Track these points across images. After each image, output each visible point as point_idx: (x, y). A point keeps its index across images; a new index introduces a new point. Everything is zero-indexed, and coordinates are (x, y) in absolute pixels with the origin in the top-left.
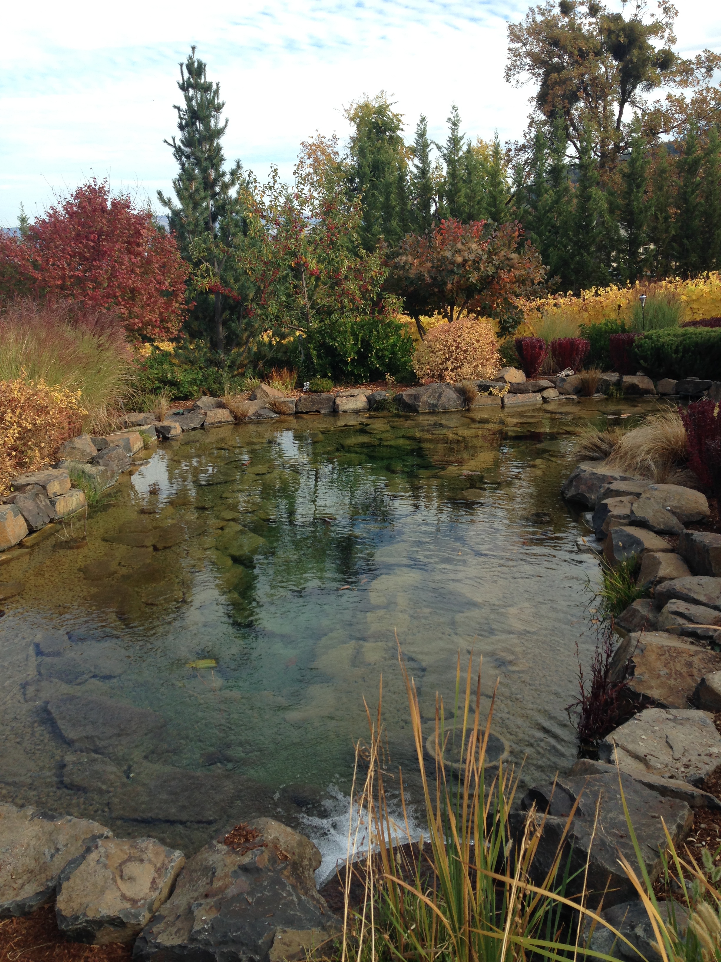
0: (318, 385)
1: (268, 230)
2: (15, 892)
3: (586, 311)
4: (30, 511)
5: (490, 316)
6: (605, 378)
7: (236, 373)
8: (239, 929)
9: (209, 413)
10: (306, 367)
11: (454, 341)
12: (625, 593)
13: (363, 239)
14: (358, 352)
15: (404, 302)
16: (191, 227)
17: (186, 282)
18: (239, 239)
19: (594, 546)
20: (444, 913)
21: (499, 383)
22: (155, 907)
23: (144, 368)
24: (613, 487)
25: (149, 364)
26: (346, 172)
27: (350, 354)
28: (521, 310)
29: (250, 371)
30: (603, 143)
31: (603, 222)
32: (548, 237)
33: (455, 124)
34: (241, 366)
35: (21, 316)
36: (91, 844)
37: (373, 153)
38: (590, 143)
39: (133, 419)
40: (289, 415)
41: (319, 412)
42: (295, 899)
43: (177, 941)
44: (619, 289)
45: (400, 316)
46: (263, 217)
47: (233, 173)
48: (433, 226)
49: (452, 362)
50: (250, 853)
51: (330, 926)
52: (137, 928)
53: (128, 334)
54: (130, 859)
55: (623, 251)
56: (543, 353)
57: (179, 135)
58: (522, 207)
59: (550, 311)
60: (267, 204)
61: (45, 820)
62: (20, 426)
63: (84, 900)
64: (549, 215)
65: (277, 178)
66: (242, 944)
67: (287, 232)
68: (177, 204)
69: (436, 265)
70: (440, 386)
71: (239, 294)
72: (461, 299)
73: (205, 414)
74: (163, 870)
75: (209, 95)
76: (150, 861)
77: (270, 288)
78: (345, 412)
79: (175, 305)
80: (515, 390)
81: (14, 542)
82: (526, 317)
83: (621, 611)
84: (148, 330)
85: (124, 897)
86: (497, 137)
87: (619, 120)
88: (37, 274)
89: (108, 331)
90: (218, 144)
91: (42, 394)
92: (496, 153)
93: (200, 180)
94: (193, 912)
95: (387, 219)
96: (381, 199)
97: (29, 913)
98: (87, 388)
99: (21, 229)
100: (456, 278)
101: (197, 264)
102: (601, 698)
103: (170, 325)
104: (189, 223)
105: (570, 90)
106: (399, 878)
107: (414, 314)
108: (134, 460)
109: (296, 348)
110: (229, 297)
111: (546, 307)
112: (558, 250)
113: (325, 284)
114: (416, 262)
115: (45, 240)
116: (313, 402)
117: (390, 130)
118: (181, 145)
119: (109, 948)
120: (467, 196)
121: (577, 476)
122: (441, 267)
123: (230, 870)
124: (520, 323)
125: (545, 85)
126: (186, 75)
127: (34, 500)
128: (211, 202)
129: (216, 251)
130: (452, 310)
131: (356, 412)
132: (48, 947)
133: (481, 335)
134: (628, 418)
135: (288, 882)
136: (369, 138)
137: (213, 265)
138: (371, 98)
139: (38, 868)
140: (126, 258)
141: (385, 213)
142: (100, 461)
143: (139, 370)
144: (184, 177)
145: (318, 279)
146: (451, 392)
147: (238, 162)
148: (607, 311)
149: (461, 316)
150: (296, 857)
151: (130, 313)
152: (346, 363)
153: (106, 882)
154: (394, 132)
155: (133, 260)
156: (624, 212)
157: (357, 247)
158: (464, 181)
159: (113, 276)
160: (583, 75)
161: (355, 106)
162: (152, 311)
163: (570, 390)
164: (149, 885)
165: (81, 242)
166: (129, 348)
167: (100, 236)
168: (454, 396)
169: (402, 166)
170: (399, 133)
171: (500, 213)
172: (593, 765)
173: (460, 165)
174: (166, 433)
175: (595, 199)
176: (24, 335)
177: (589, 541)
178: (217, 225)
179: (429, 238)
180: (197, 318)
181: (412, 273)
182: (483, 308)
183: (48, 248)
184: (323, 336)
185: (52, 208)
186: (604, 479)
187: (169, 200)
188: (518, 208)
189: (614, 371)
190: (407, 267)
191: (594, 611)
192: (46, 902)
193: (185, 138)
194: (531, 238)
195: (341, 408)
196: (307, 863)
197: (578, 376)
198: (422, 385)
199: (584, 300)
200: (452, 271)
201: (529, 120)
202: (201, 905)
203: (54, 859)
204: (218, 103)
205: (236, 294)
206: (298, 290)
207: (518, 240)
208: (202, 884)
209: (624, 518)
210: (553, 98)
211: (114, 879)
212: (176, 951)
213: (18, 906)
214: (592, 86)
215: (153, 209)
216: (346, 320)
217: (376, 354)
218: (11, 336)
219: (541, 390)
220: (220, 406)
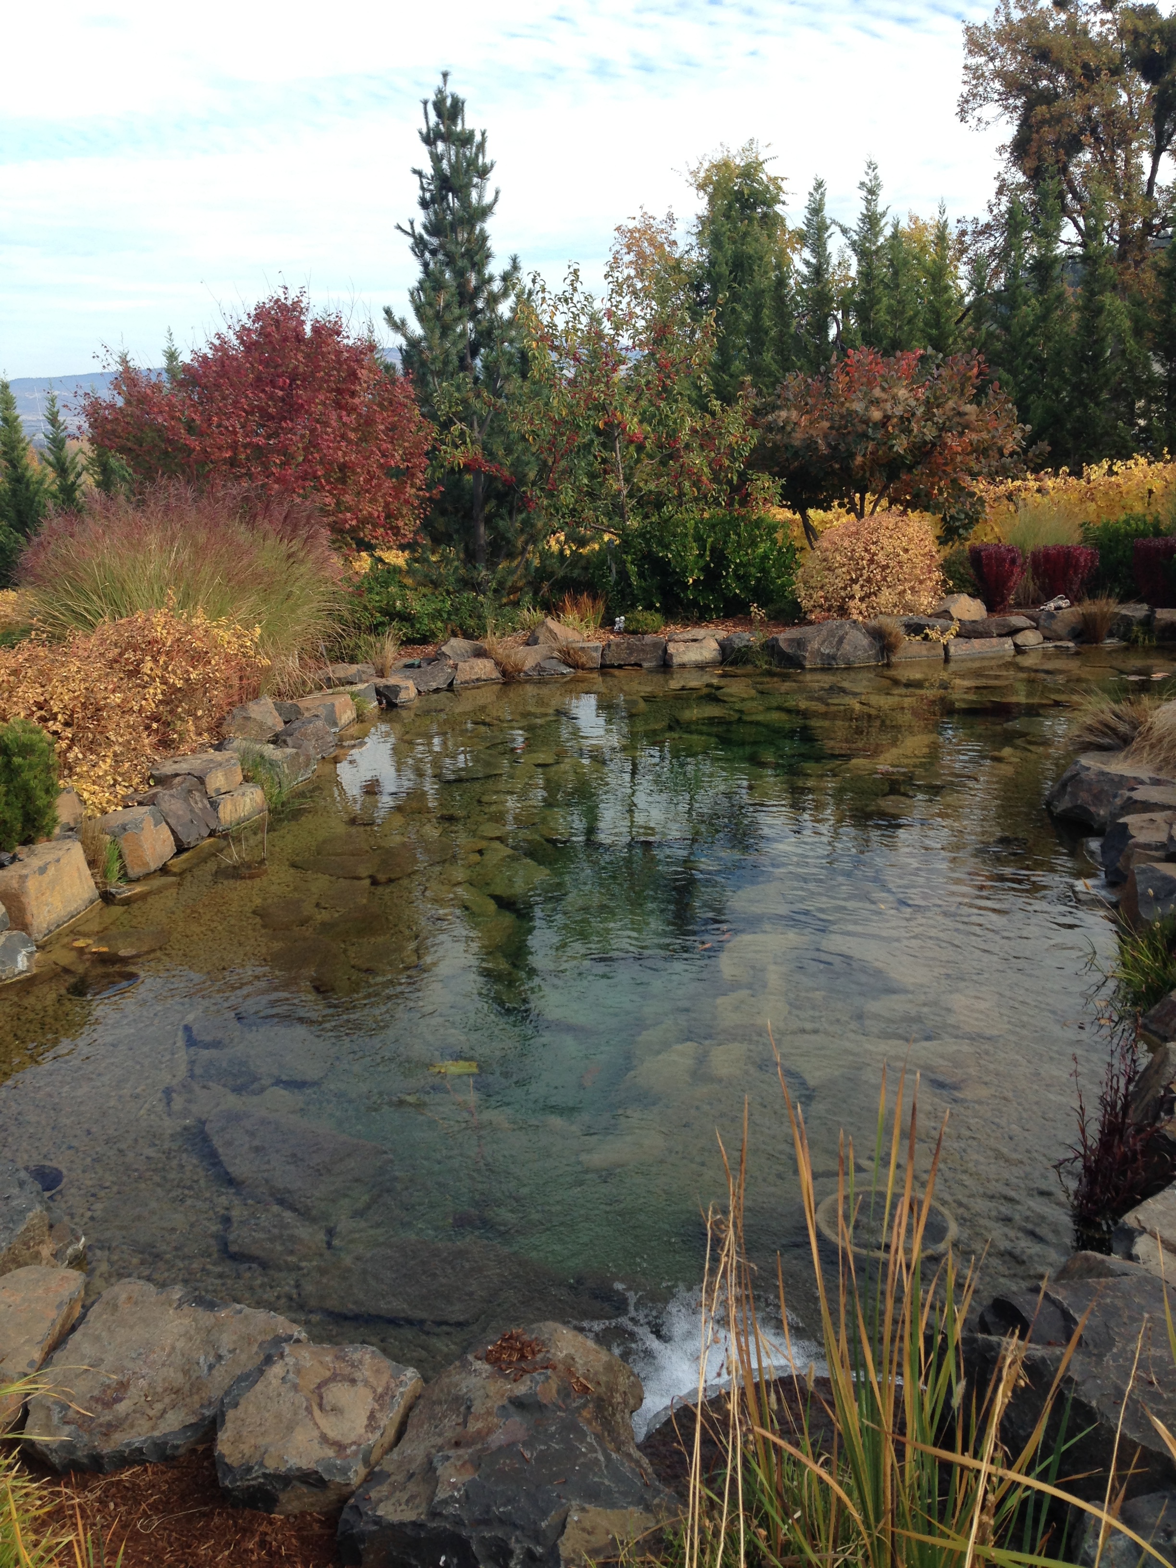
0: (638, 621)
1: (562, 369)
2: (151, 1423)
3: (1093, 500)
4: (178, 817)
5: (926, 509)
6: (1124, 612)
7: (504, 600)
8: (509, 1501)
9: (461, 665)
10: (618, 592)
11: (866, 550)
12: (1158, 975)
13: (716, 384)
14: (705, 569)
15: (783, 486)
16: (438, 366)
17: (427, 453)
18: (514, 385)
19: (1103, 894)
20: (849, 1494)
21: (941, 621)
22: (373, 1458)
23: (359, 592)
24: (1138, 795)
25: (366, 585)
26: (688, 274)
27: (692, 571)
28: (980, 498)
29: (527, 598)
30: (1124, 220)
31: (1123, 351)
32: (1028, 377)
33: (872, 192)
34: (514, 589)
35: (167, 508)
36: (273, 1351)
37: (734, 243)
38: (1102, 220)
39: (341, 674)
40: (591, 669)
41: (640, 666)
42: (602, 1458)
43: (409, 1515)
44: (1150, 463)
45: (775, 510)
46: (554, 348)
47: (505, 278)
48: (833, 360)
49: (862, 586)
50: (527, 1377)
51: (659, 1506)
52: (346, 1490)
53: (334, 537)
54: (334, 1378)
55: (1156, 399)
56: (1017, 570)
57: (420, 217)
58: (984, 327)
59: (1030, 501)
60: (561, 326)
61: (200, 1309)
62: (164, 682)
63: (262, 1441)
64: (1030, 340)
65: (578, 285)
66: (515, 1526)
67: (592, 372)
68: (416, 328)
69: (837, 425)
70: (842, 625)
71: (512, 473)
72: (878, 482)
73: (455, 667)
74: (387, 1398)
75: (469, 152)
76: (366, 1383)
77: (563, 464)
78: (683, 666)
79: (410, 491)
80: (969, 632)
81: (153, 866)
82: (988, 510)
83: (1150, 1005)
84: (367, 531)
85: (324, 1439)
86: (942, 212)
87: (1151, 182)
88: (194, 442)
89: (303, 533)
90: (482, 230)
91: (200, 633)
92: (941, 238)
93: (453, 289)
94: (436, 1469)
95: (757, 348)
96: (747, 317)
97: (174, 1458)
98: (269, 623)
99: (168, 370)
100: (871, 446)
101: (446, 426)
102: (1115, 1150)
103: (400, 523)
104: (434, 360)
105: (1067, 134)
106: (774, 1433)
107: (799, 506)
108: (341, 740)
109: (604, 562)
110: (496, 478)
111: (1023, 494)
112: (1045, 398)
113: (651, 457)
114: (804, 421)
115: (206, 387)
116: (631, 649)
117: (764, 204)
118: (423, 232)
119: (299, 1521)
120: (890, 311)
121: (1073, 777)
122: (846, 427)
123: (496, 1403)
124: (977, 521)
125: (1025, 125)
126: (433, 118)
127: (186, 800)
128: (470, 325)
129: (476, 404)
130: (862, 499)
131: (701, 667)
132: (203, 1515)
133: (911, 540)
134: (1165, 681)
135: (590, 1429)
136: (728, 217)
137: (471, 426)
138: (734, 152)
139: (188, 1386)
140: (334, 415)
141: (752, 339)
142: (288, 739)
143: (352, 595)
144: (427, 284)
145: (640, 448)
146: (859, 635)
147: (514, 260)
148: (1129, 501)
149: (878, 509)
150: (603, 1389)
151: (338, 504)
152: (685, 586)
153: (295, 1414)
154: (769, 206)
155: (345, 419)
156: (1160, 334)
157: (707, 396)
158: (887, 286)
159: (313, 444)
160: (1090, 108)
161: (706, 165)
162: (373, 500)
163: (1063, 632)
164: (365, 1422)
165: (263, 391)
166: (337, 561)
167: (293, 380)
168: (864, 641)
169: (782, 263)
170: (778, 208)
171: (947, 338)
172: (1103, 1261)
173: (879, 260)
174: (392, 697)
175: (1110, 313)
176: (173, 538)
177: (1094, 887)
178: (478, 363)
179: (826, 379)
180: (443, 512)
181: (798, 438)
182: (916, 496)
183: (211, 399)
184: (647, 542)
185: (219, 336)
186: (1121, 781)
187: (403, 322)
188: (977, 329)
189: (1140, 601)
190: (789, 429)
191: (1103, 1004)
192: (199, 1442)
193: (430, 221)
194: (999, 379)
195: (676, 660)
196: (620, 1400)
197: (1079, 609)
198: (811, 623)
199: (1089, 482)
200: (864, 436)
201: (997, 184)
202: (448, 1458)
203: (214, 1372)
204: (484, 165)
205: (507, 473)
206: (608, 467)
207: (978, 382)
208: (450, 1424)
209: (1157, 848)
210: (1040, 147)
211: (309, 1409)
212: (408, 1531)
213: (155, 1444)
214: (1106, 126)
215: (377, 336)
216: (686, 516)
217: (735, 571)
218: (153, 540)
219: (1014, 632)
220: (480, 653)
